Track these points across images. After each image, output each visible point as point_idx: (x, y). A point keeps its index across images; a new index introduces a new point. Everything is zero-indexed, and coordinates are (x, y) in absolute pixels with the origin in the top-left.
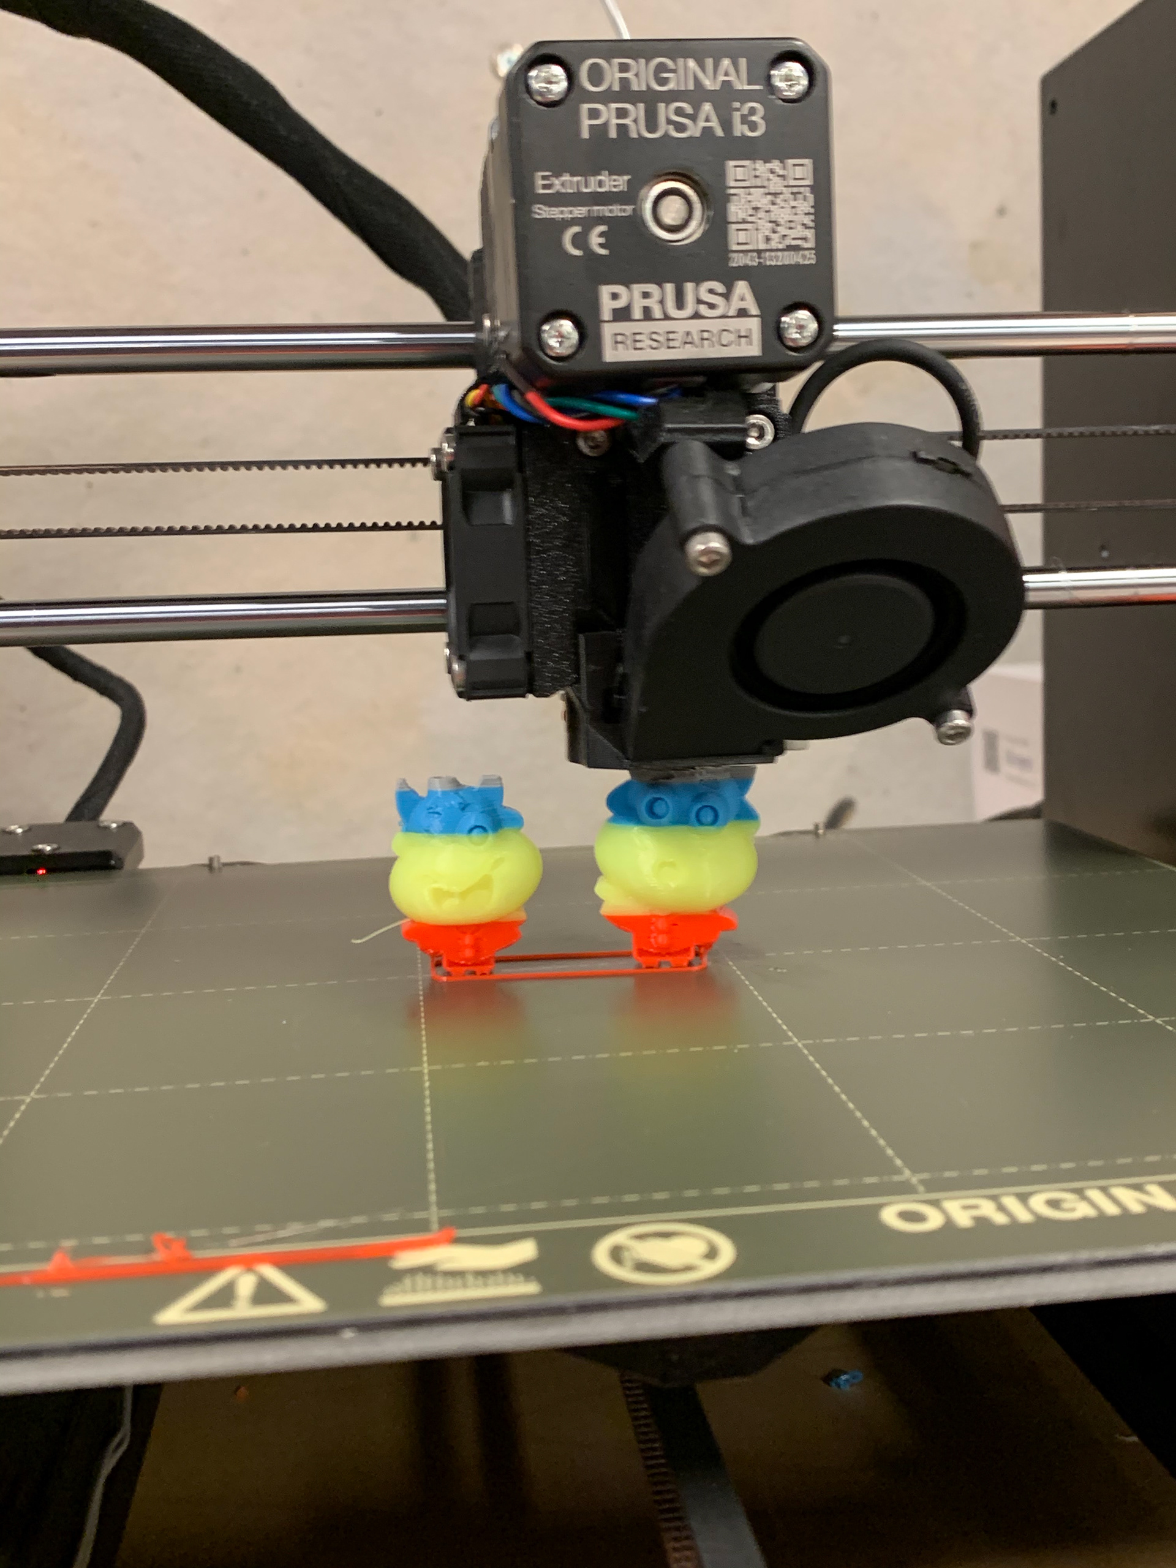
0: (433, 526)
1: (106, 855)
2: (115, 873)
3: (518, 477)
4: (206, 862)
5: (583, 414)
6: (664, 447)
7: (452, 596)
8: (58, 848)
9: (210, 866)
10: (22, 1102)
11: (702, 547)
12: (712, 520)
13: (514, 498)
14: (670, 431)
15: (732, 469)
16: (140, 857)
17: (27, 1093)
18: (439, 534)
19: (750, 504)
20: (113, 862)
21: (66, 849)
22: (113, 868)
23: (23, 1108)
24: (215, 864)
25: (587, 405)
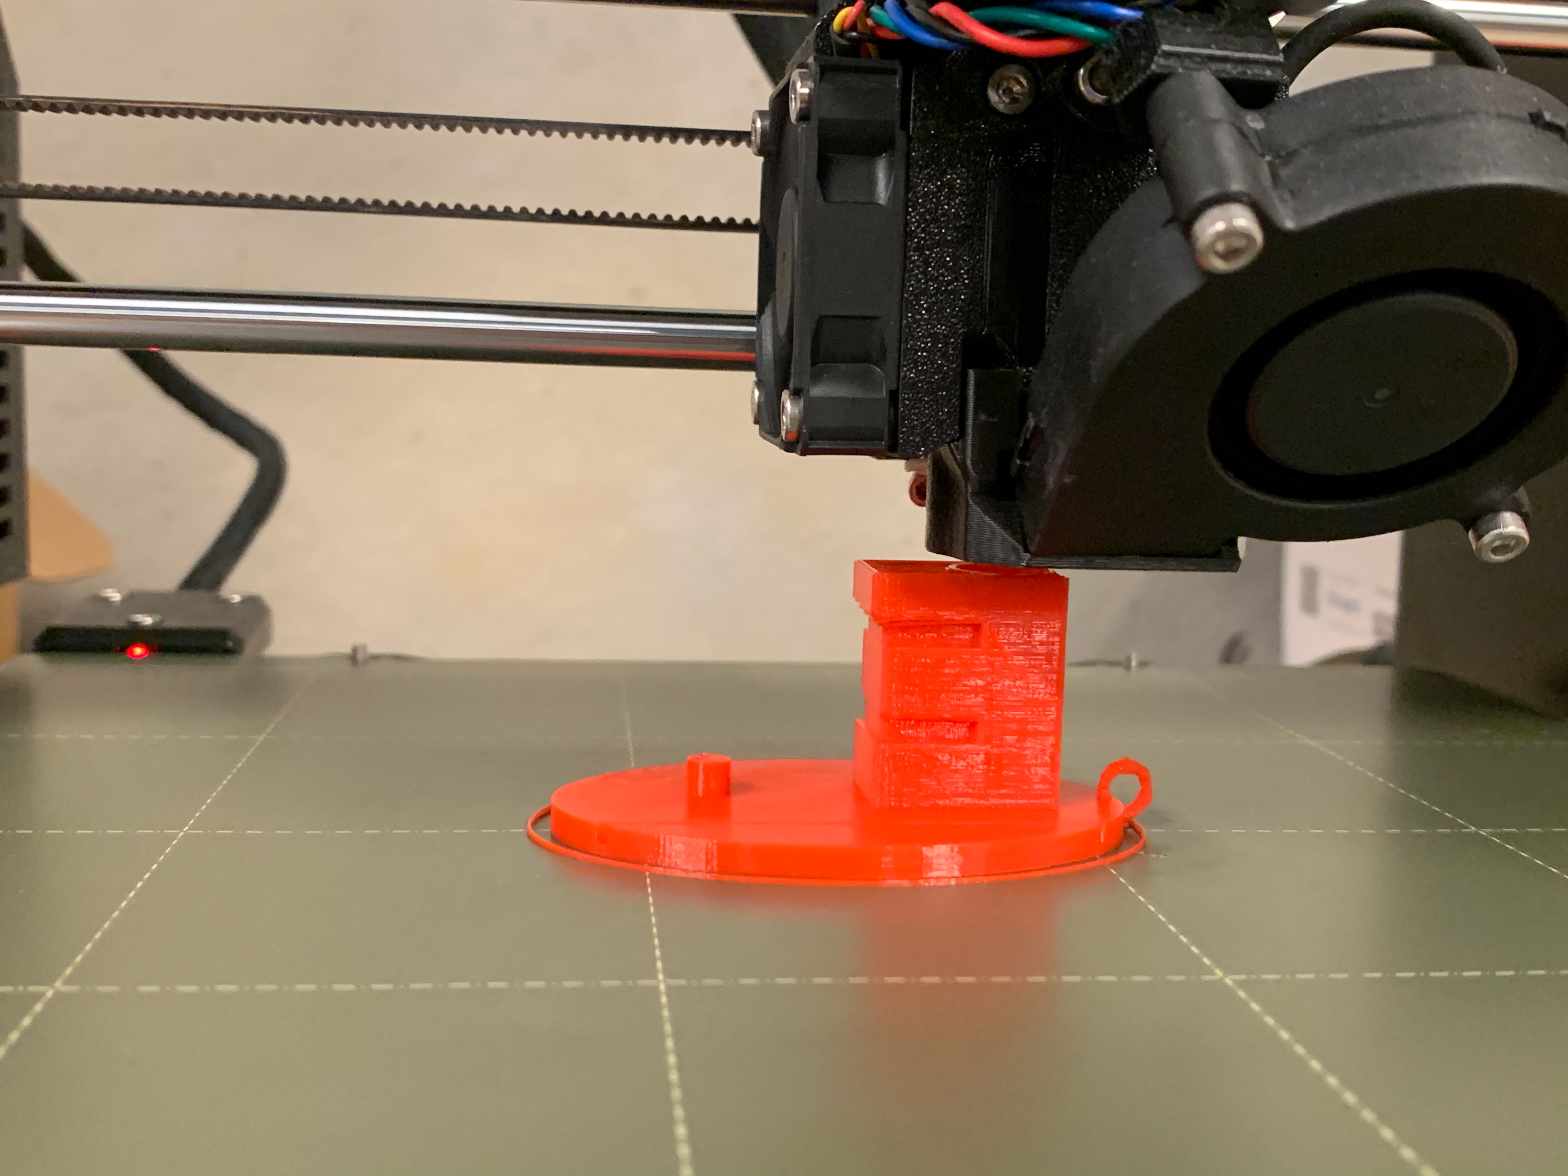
0: (747, 227)
1: (224, 634)
2: (228, 658)
3: (900, 138)
4: (348, 650)
5: (1028, 32)
6: (1158, 79)
7: (767, 319)
8: (161, 622)
9: (353, 658)
10: (39, 996)
11: (1220, 226)
12: (1236, 186)
13: (891, 167)
14: (1168, 55)
15: (1254, 122)
16: (265, 639)
17: (50, 983)
18: (753, 240)
19: (1284, 173)
20: (230, 644)
21: (173, 623)
22: (228, 651)
23: (38, 1007)
24: (360, 657)
25: (1033, 17)
